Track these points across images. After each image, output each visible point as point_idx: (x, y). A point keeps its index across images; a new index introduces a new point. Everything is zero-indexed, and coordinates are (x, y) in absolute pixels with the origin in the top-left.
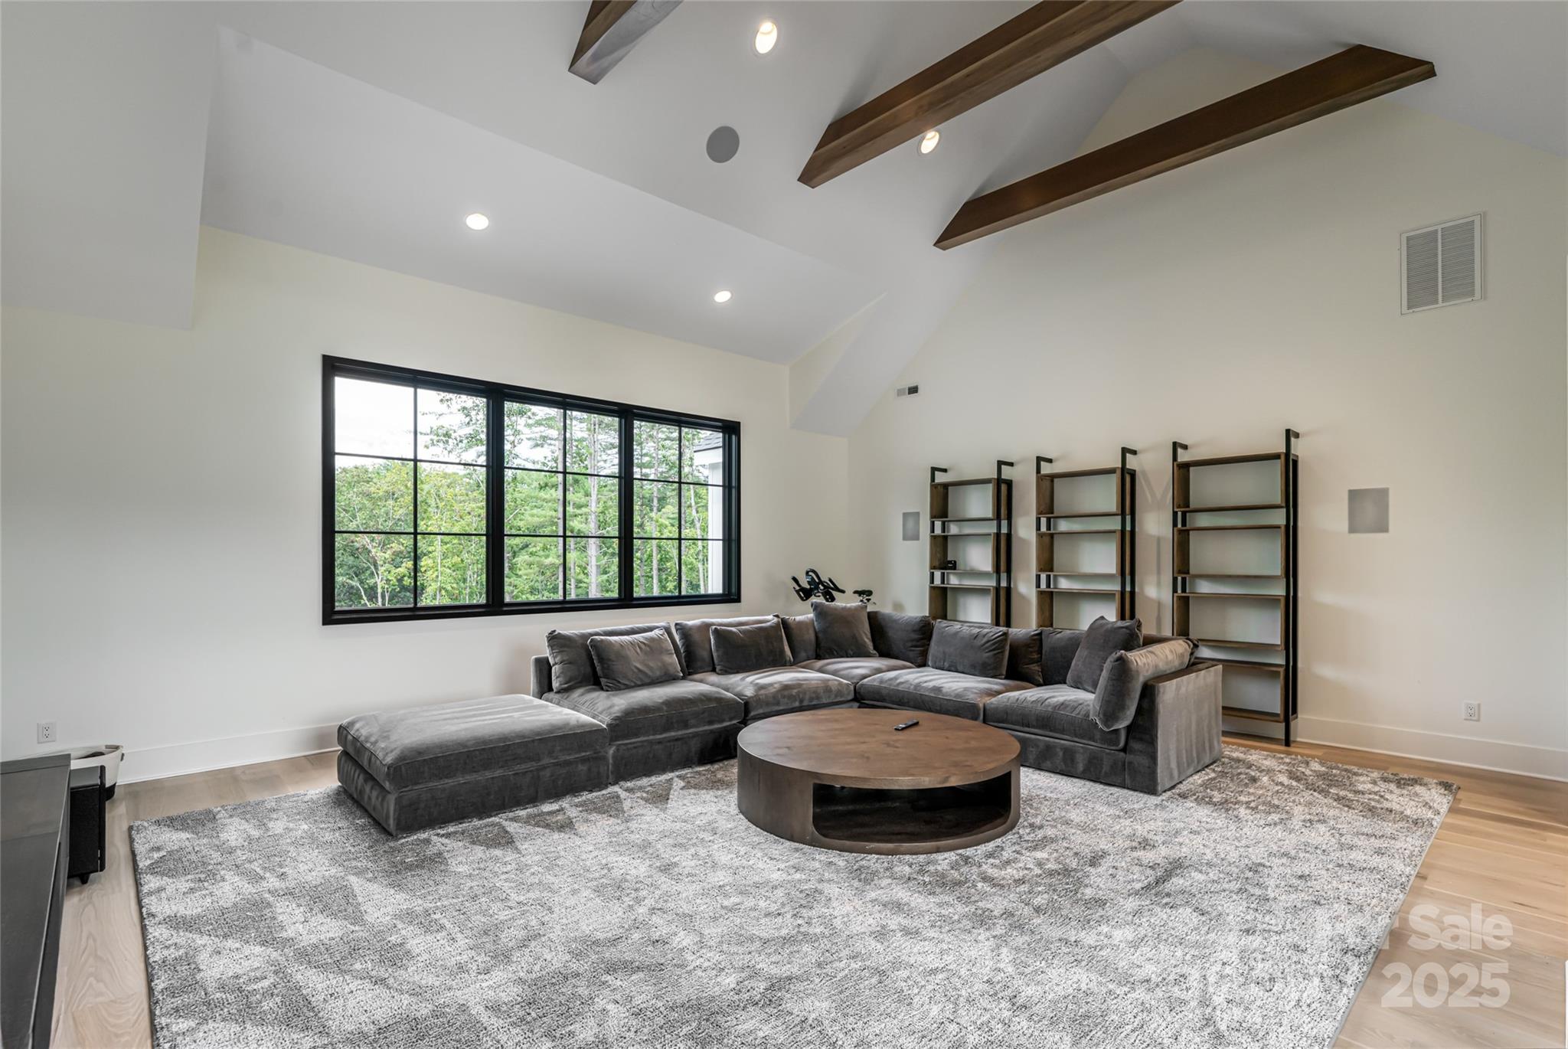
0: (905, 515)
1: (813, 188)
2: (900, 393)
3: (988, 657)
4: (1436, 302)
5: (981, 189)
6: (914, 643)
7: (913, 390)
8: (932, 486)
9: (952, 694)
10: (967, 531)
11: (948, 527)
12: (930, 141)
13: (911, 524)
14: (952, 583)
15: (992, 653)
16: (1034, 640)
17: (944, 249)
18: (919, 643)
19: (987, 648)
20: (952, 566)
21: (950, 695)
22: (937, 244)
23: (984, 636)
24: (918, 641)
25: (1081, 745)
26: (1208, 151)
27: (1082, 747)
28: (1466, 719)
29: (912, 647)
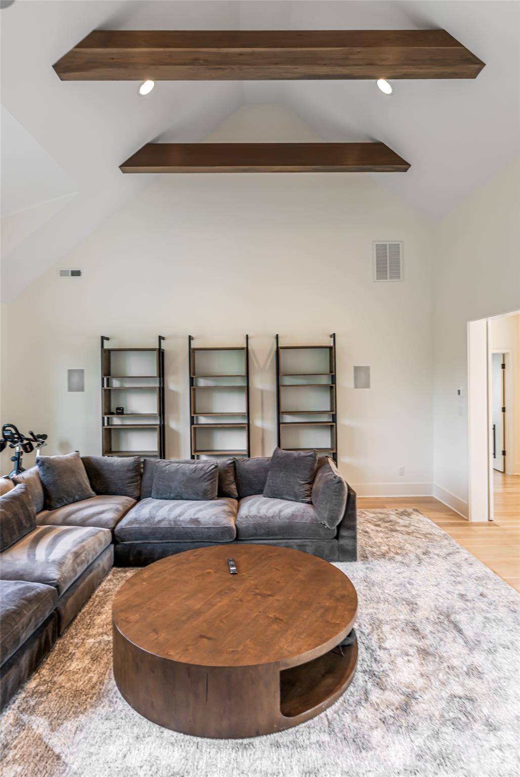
0: (70, 372)
1: (62, 80)
2: (63, 273)
3: (207, 485)
4: (387, 279)
5: (158, 138)
6: (130, 480)
7: (76, 273)
8: (102, 351)
9: (210, 522)
10: (127, 385)
11: (112, 382)
12: (148, 86)
13: (76, 378)
14: (115, 423)
15: (209, 482)
16: (230, 467)
17: (124, 172)
18: (134, 480)
19: (205, 479)
20: (120, 412)
21: (210, 524)
22: (121, 167)
23: (201, 470)
24: (133, 478)
25: (309, 540)
26: (309, 169)
27: (310, 542)
28: (400, 475)
29: (128, 483)
